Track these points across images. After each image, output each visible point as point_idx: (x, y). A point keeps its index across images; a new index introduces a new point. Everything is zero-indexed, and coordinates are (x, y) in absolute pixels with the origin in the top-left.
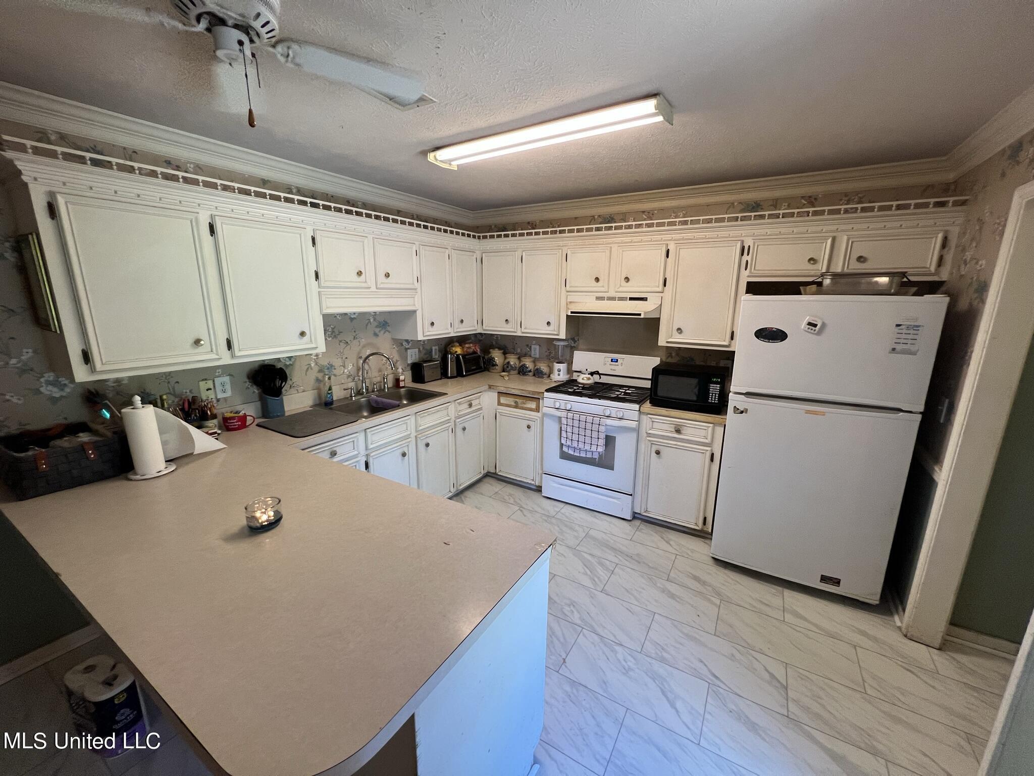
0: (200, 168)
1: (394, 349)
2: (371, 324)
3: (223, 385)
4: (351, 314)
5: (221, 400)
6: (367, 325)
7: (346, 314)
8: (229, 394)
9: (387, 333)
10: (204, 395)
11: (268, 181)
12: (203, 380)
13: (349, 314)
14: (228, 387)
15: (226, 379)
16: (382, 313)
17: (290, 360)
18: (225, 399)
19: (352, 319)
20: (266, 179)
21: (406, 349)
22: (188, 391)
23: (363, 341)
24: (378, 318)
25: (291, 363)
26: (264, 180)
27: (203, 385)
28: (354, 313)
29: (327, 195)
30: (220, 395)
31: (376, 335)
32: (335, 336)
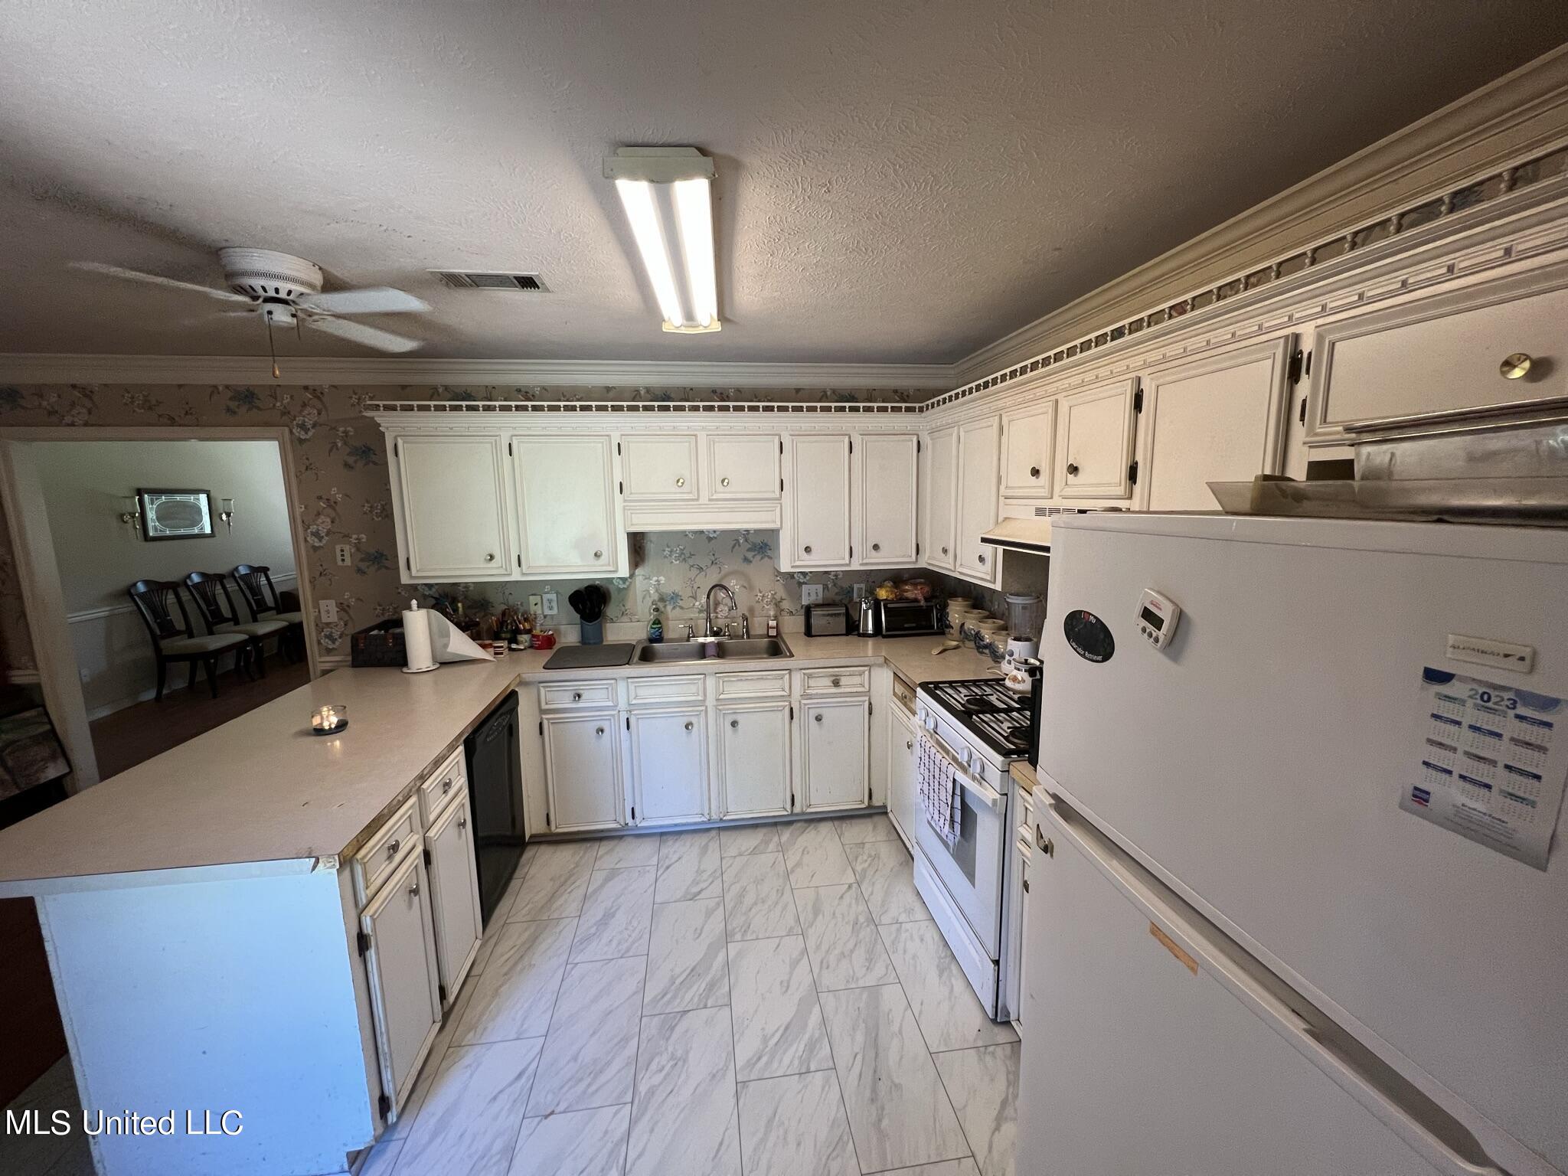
0: (546, 390)
1: (778, 583)
2: (739, 545)
3: (550, 601)
4: (709, 532)
5: (548, 617)
6: (733, 547)
7: (702, 532)
8: (555, 611)
9: (766, 559)
10: (533, 609)
11: (613, 387)
12: (532, 595)
13: (707, 533)
14: (554, 604)
15: (553, 596)
16: (758, 532)
17: (624, 583)
18: (552, 616)
19: (710, 539)
20: (610, 386)
21: (800, 584)
22: (519, 603)
23: (726, 568)
24: (751, 539)
25: (625, 586)
26: (609, 387)
27: (533, 599)
28: (715, 532)
29: (685, 388)
30: (547, 612)
31: (746, 560)
32: (684, 559)
